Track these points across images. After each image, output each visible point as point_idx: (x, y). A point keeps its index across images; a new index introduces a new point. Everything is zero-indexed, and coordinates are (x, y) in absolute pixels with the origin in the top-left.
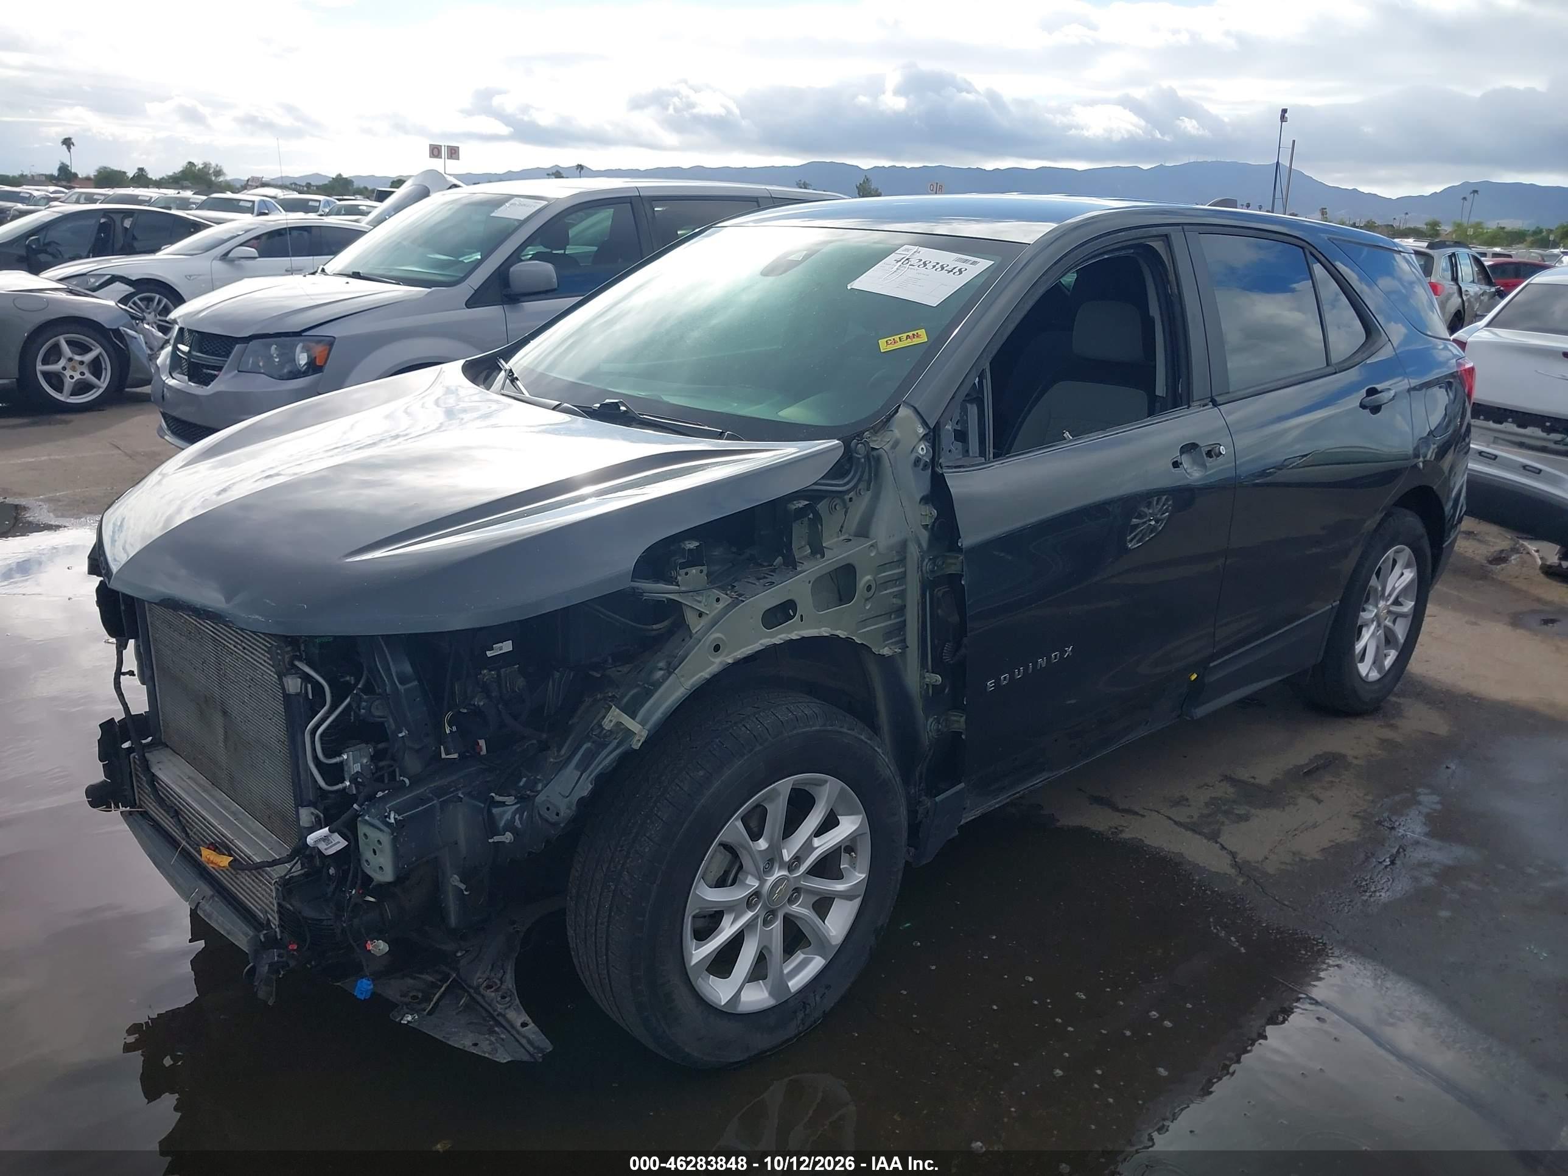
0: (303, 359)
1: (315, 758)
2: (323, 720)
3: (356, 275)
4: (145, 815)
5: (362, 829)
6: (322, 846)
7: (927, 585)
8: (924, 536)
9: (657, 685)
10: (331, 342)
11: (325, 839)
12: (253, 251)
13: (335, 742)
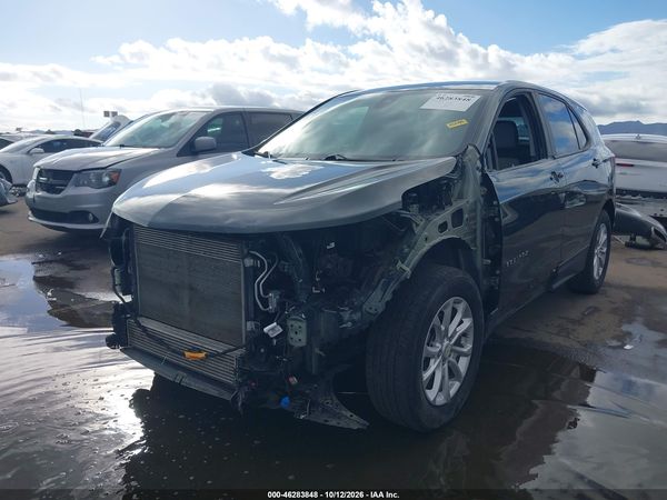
0: (106, 179)
1: (259, 294)
2: (262, 278)
3: (122, 146)
4: (135, 349)
5: (290, 323)
6: (270, 334)
7: (484, 220)
8: (482, 200)
9: (407, 254)
10: (119, 171)
11: (273, 329)
12: (42, 150)
13: (268, 287)
